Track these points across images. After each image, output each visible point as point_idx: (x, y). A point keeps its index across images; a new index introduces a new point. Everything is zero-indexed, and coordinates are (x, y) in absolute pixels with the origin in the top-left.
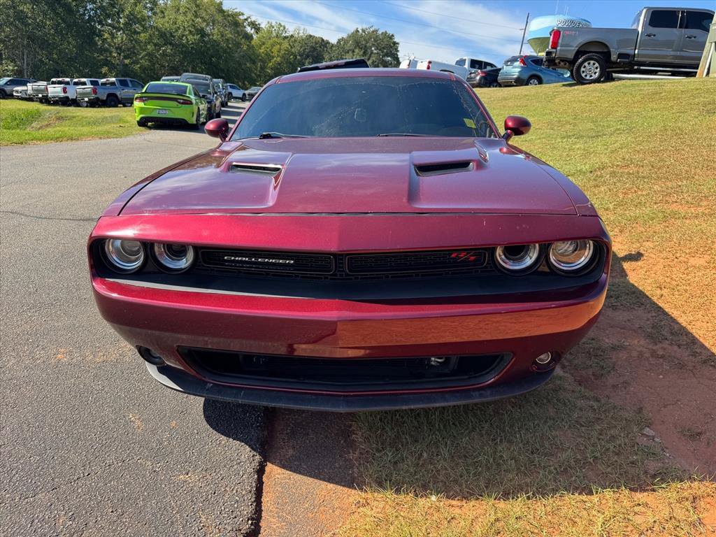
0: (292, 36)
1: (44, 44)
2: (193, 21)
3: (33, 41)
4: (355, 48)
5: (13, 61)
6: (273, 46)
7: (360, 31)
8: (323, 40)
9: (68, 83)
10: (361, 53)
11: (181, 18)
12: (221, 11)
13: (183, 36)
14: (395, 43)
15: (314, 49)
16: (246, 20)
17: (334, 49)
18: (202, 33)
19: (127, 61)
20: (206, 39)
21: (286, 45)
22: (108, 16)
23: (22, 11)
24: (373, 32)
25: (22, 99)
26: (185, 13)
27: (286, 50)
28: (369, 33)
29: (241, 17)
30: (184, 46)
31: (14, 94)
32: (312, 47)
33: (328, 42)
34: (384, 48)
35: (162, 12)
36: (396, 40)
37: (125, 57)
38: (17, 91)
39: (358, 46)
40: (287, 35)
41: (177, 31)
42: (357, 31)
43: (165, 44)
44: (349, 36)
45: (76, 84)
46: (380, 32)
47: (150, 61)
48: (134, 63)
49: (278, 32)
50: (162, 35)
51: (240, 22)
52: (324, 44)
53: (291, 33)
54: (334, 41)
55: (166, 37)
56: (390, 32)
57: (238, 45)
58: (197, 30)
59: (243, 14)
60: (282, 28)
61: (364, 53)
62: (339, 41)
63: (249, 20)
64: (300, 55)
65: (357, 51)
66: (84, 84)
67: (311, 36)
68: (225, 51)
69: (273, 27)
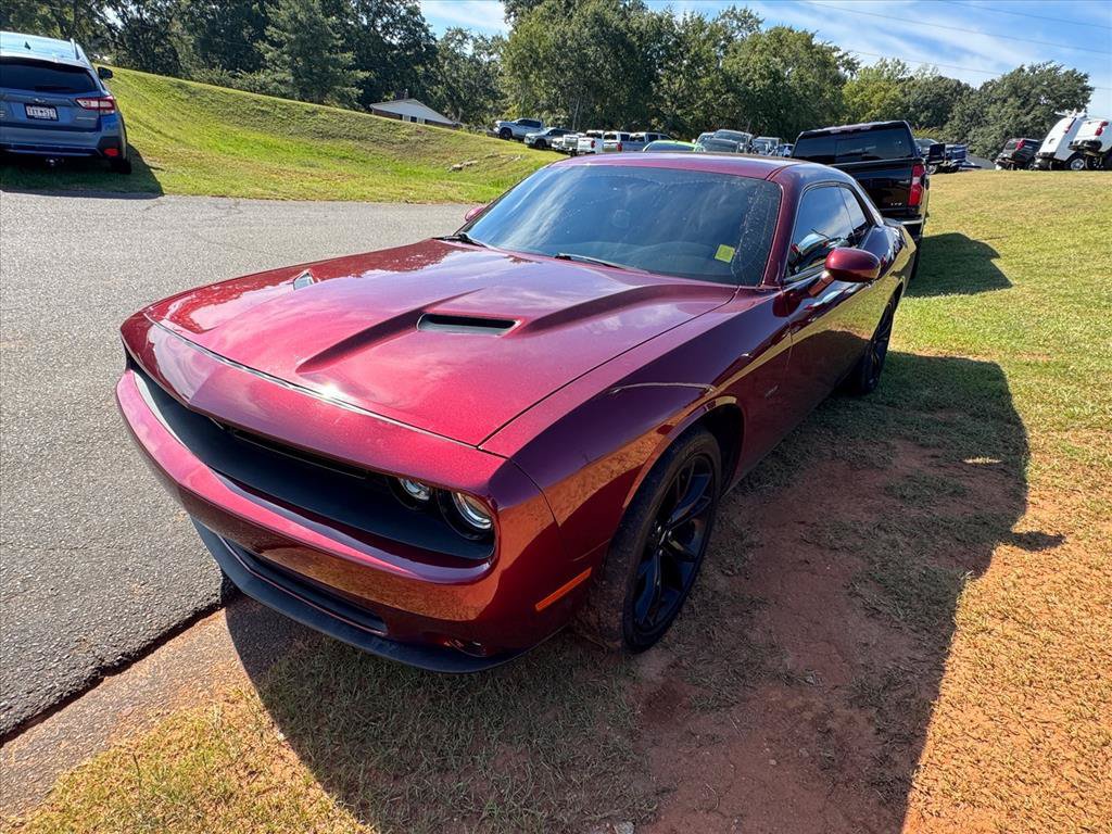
0: (912, 79)
1: (599, 91)
2: (768, 61)
3: (589, 87)
4: (1010, 96)
5: (567, 109)
6: (874, 92)
7: (1027, 70)
8: (959, 84)
9: (599, 136)
10: (1018, 104)
11: (754, 58)
12: (809, 46)
13: (752, 80)
14: (1087, 90)
15: (940, 96)
16: (841, 57)
17: (972, 97)
18: (776, 76)
19: (679, 112)
20: (780, 84)
21: (895, 91)
22: (671, 58)
23: (585, 54)
24: (1049, 71)
25: (558, 151)
26: (761, 52)
27: (892, 99)
28: (1041, 72)
29: (835, 54)
30: (747, 92)
31: (553, 145)
32: (938, 94)
33: (967, 87)
34: (1062, 97)
35: (735, 51)
36: (1090, 83)
37: (678, 108)
38: (555, 143)
39: (1016, 93)
40: (904, 76)
41: (745, 74)
42: (1022, 70)
43: (728, 91)
44: (1004, 79)
45: (607, 137)
46: (1063, 71)
47: (705, 112)
48: (686, 114)
49: (892, 74)
50: (727, 79)
51: (832, 60)
52: (959, 89)
53: (911, 74)
54: (976, 85)
55: (730, 82)
56: (1081, 71)
57: (820, 92)
58: (771, 73)
59: (839, 50)
60: (900, 67)
61: (1023, 104)
62: (985, 86)
63: (845, 58)
64: (914, 107)
65: (1011, 100)
66: (614, 137)
67: (941, 78)
68: (799, 101)
69: (887, 66)
